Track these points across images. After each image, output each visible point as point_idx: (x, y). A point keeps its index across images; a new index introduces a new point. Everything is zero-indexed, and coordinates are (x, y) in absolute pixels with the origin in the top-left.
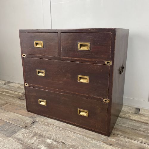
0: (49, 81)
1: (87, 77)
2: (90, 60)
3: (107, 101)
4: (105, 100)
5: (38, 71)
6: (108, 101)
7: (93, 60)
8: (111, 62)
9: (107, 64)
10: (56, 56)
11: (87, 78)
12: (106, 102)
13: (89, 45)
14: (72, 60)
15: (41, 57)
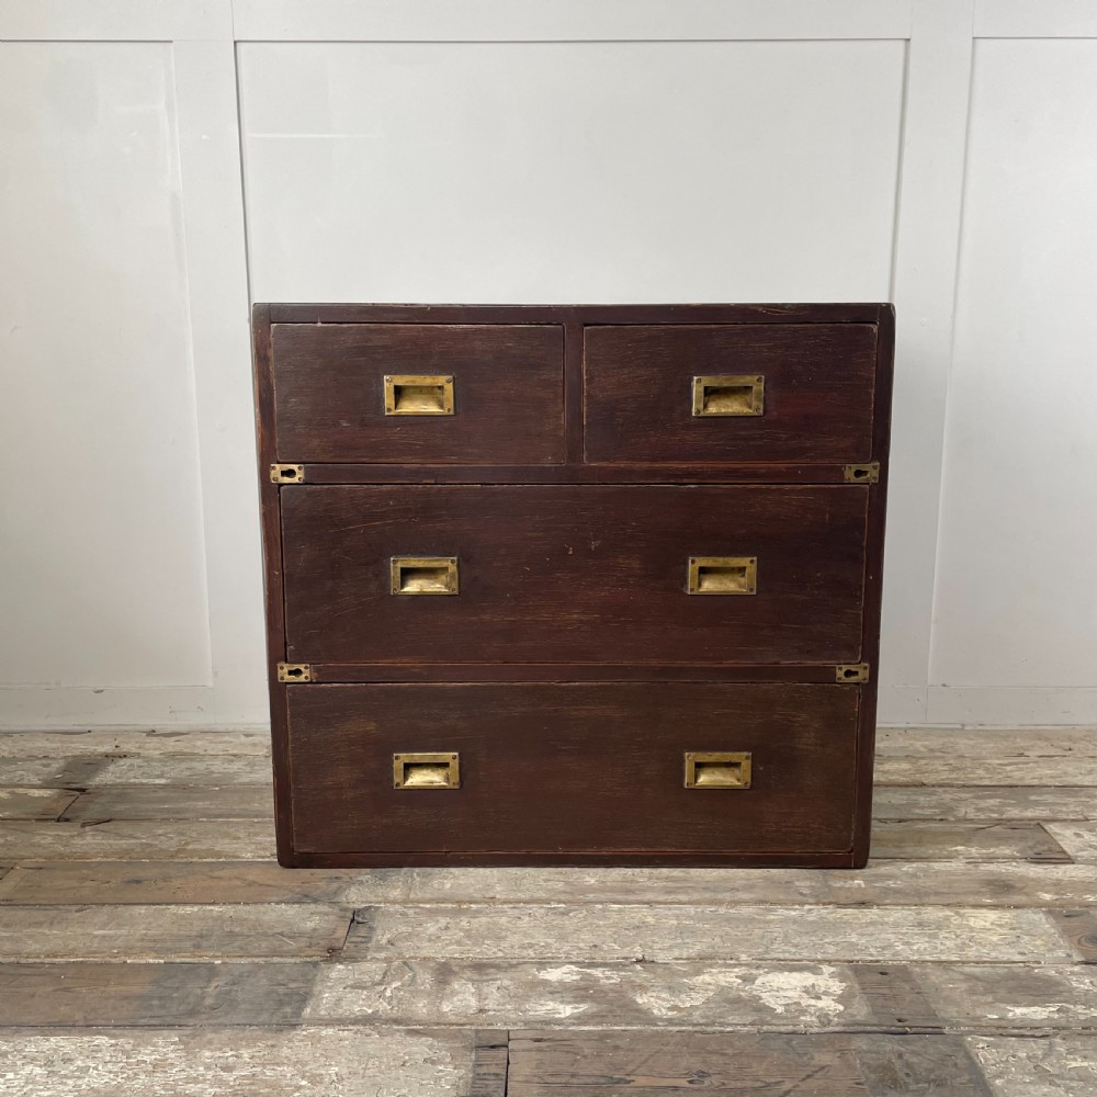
0: (487, 617)
1: (744, 562)
2: (762, 466)
3: (856, 673)
4: (845, 668)
5: (399, 565)
6: (863, 675)
7: (782, 466)
8: (875, 468)
9: (854, 479)
10: (548, 462)
11: (742, 570)
12: (853, 679)
13: (759, 387)
14: (651, 473)
15: (429, 473)
